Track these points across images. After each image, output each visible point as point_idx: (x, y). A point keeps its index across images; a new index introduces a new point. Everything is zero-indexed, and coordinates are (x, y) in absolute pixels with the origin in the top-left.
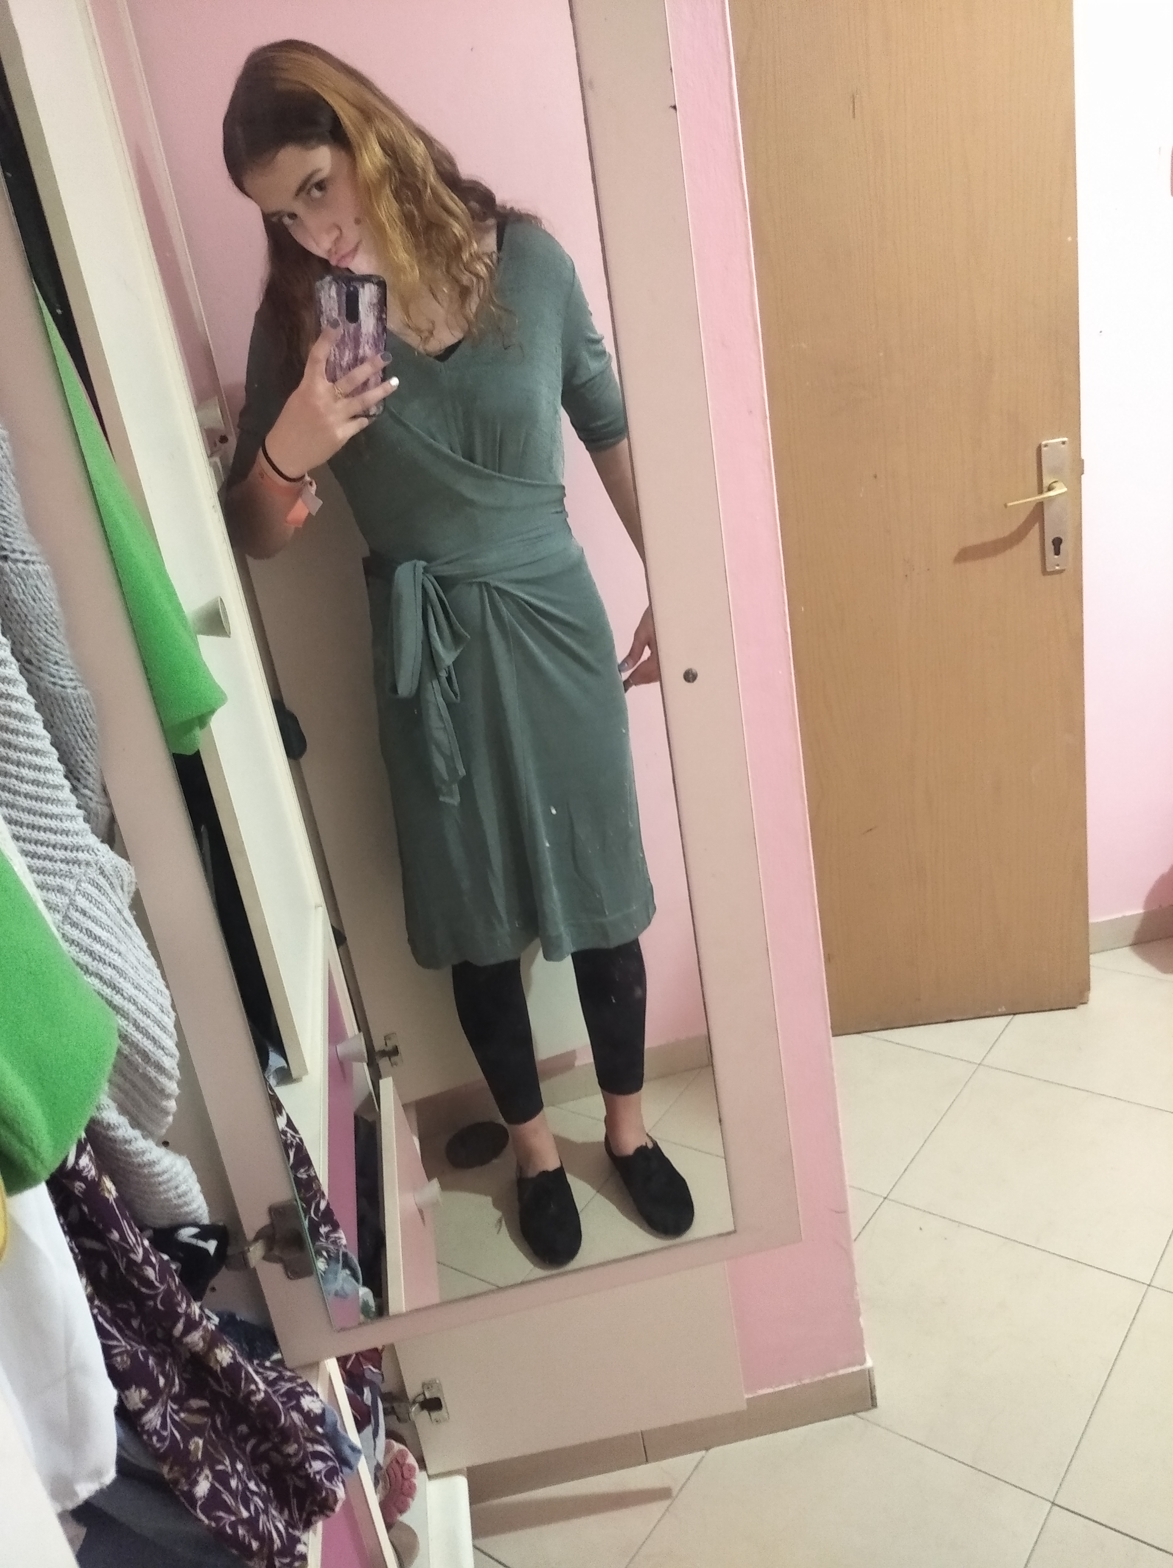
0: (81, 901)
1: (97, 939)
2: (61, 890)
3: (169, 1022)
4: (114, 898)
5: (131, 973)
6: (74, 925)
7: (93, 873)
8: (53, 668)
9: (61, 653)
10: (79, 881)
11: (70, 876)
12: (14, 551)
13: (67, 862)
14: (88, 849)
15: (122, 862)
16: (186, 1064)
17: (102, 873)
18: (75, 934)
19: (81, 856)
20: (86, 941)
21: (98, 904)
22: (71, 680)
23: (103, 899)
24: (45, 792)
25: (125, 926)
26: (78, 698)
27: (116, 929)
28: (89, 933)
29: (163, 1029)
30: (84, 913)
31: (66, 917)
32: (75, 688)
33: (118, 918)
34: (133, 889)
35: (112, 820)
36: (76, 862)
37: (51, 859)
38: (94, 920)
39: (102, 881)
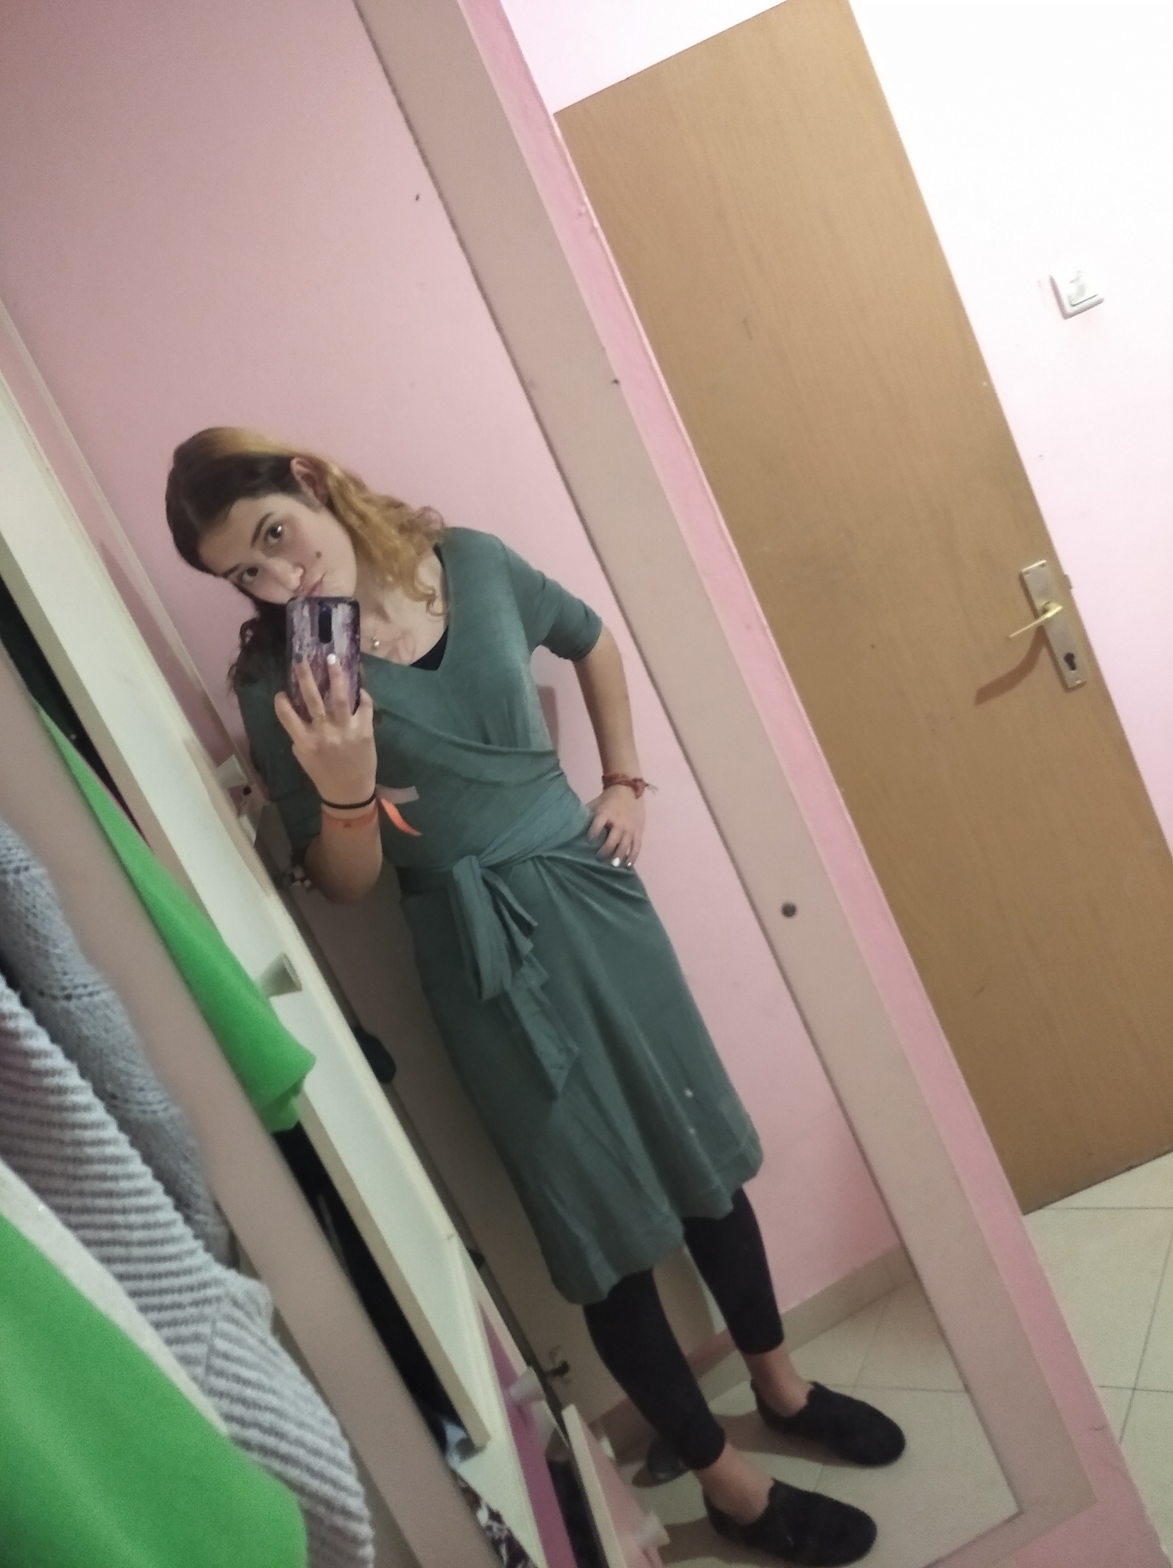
0: (221, 1345)
1: (246, 1382)
2: (197, 1338)
3: (343, 1454)
4: (254, 1328)
5: (290, 1410)
6: (220, 1374)
7: (227, 1308)
8: (139, 1096)
9: (144, 1077)
10: (214, 1322)
11: (202, 1319)
12: (76, 987)
13: (196, 1303)
14: (216, 1282)
15: (251, 1284)
16: (374, 1497)
17: (236, 1303)
18: (221, 1384)
19: (211, 1292)
20: (236, 1388)
21: (238, 1342)
22: (160, 1102)
23: (243, 1334)
24: (158, 1234)
25: (271, 1356)
26: (172, 1119)
27: (264, 1364)
28: (238, 1379)
29: (340, 1465)
30: (226, 1357)
31: (209, 1368)
32: (166, 1109)
33: (263, 1350)
34: (270, 1310)
35: (232, 1239)
36: (206, 1301)
37: (179, 1306)
38: (239, 1361)
39: (238, 1314)
